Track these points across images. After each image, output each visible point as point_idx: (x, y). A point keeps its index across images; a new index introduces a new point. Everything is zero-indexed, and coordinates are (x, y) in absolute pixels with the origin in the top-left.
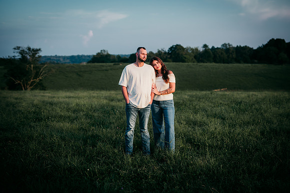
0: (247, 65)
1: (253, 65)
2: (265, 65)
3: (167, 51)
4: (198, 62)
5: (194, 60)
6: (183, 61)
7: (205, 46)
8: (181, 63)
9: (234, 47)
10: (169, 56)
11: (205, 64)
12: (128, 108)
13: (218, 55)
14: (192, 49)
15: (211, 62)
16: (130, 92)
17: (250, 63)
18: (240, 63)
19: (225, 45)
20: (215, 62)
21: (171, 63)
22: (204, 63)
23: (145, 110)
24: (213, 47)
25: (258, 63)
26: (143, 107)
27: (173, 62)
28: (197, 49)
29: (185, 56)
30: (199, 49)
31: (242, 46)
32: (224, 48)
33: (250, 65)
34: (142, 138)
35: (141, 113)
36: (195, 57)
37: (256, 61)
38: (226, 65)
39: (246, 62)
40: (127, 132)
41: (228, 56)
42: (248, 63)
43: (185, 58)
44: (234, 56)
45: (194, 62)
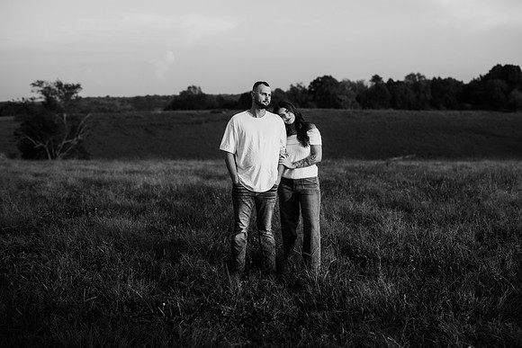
0: (451, 112)
1: (463, 112)
2: (485, 112)
3: (307, 87)
4: (363, 108)
5: (356, 103)
6: (337, 106)
7: (376, 78)
8: (332, 110)
9: (429, 81)
10: (311, 97)
11: (377, 111)
12: (237, 191)
13: (399, 96)
14: (352, 84)
15: (387, 108)
16: (241, 164)
17: (458, 110)
18: (439, 109)
19: (411, 77)
20: (395, 107)
21: (316, 109)
22: (374, 108)
23: (267, 195)
24: (390, 80)
25: (472, 109)
26: (265, 189)
27: (319, 107)
28: (360, 84)
29: (340, 97)
30: (365, 83)
31: (443, 78)
32: (411, 82)
33: (457, 112)
34: (262, 247)
35: (259, 200)
36: (358, 99)
37: (468, 105)
38: (415, 112)
39: (450, 107)
40: (234, 236)
41: (418, 97)
42: (453, 109)
43: (341, 100)
44: (429, 96)
45: (356, 108)
